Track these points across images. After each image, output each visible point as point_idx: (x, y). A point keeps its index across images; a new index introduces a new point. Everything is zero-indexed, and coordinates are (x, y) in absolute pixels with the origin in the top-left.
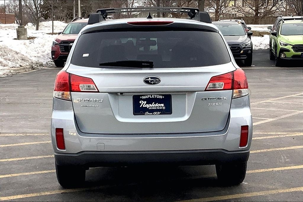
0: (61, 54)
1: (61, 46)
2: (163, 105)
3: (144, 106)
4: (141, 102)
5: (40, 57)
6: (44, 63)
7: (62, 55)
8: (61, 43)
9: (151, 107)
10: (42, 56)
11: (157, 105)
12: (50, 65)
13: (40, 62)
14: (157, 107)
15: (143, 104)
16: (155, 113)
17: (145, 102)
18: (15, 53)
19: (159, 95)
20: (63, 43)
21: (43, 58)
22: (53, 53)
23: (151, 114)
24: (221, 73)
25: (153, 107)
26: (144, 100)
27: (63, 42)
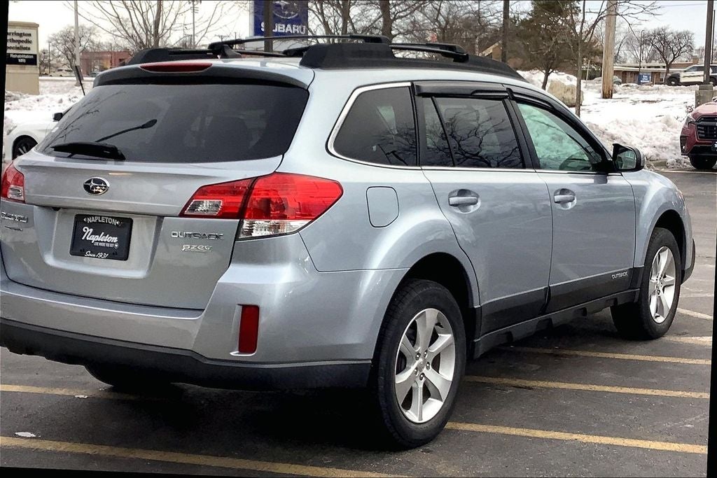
0: (697, 143)
1: (698, 126)
2: (115, 239)
3: (88, 239)
4: (86, 229)
5: (665, 148)
6: (669, 161)
7: (699, 146)
8: (700, 120)
9: (97, 241)
10: (670, 147)
11: (108, 238)
12: (685, 164)
13: (661, 157)
14: (107, 242)
15: (88, 234)
16: (100, 255)
17: (91, 230)
18: (609, 137)
19: (112, 218)
20: (703, 121)
21: (672, 150)
22: (684, 139)
23: (94, 256)
24: (225, 178)
25: (100, 241)
26: (90, 225)
27: (704, 118)
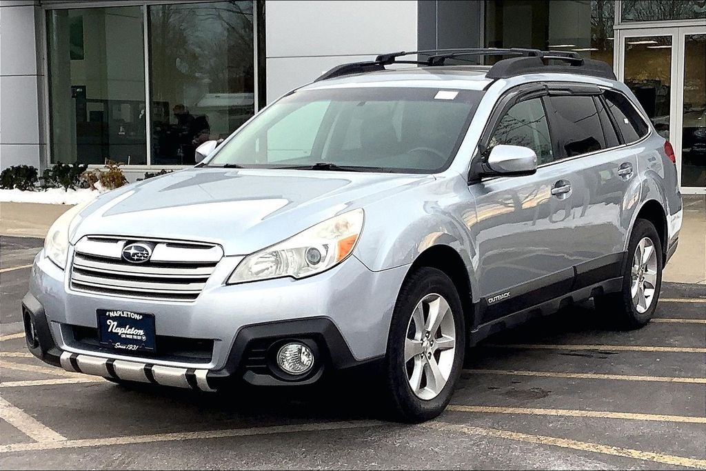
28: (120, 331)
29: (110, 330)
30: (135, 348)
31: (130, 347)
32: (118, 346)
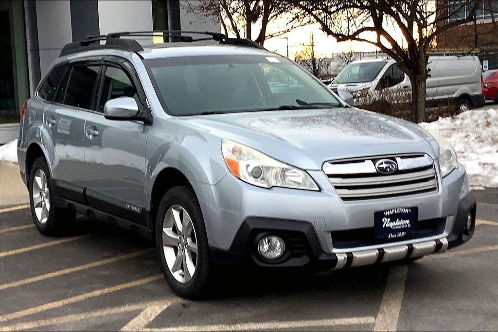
28: (391, 225)
29: (384, 226)
30: (403, 234)
31: (400, 235)
32: (391, 236)
